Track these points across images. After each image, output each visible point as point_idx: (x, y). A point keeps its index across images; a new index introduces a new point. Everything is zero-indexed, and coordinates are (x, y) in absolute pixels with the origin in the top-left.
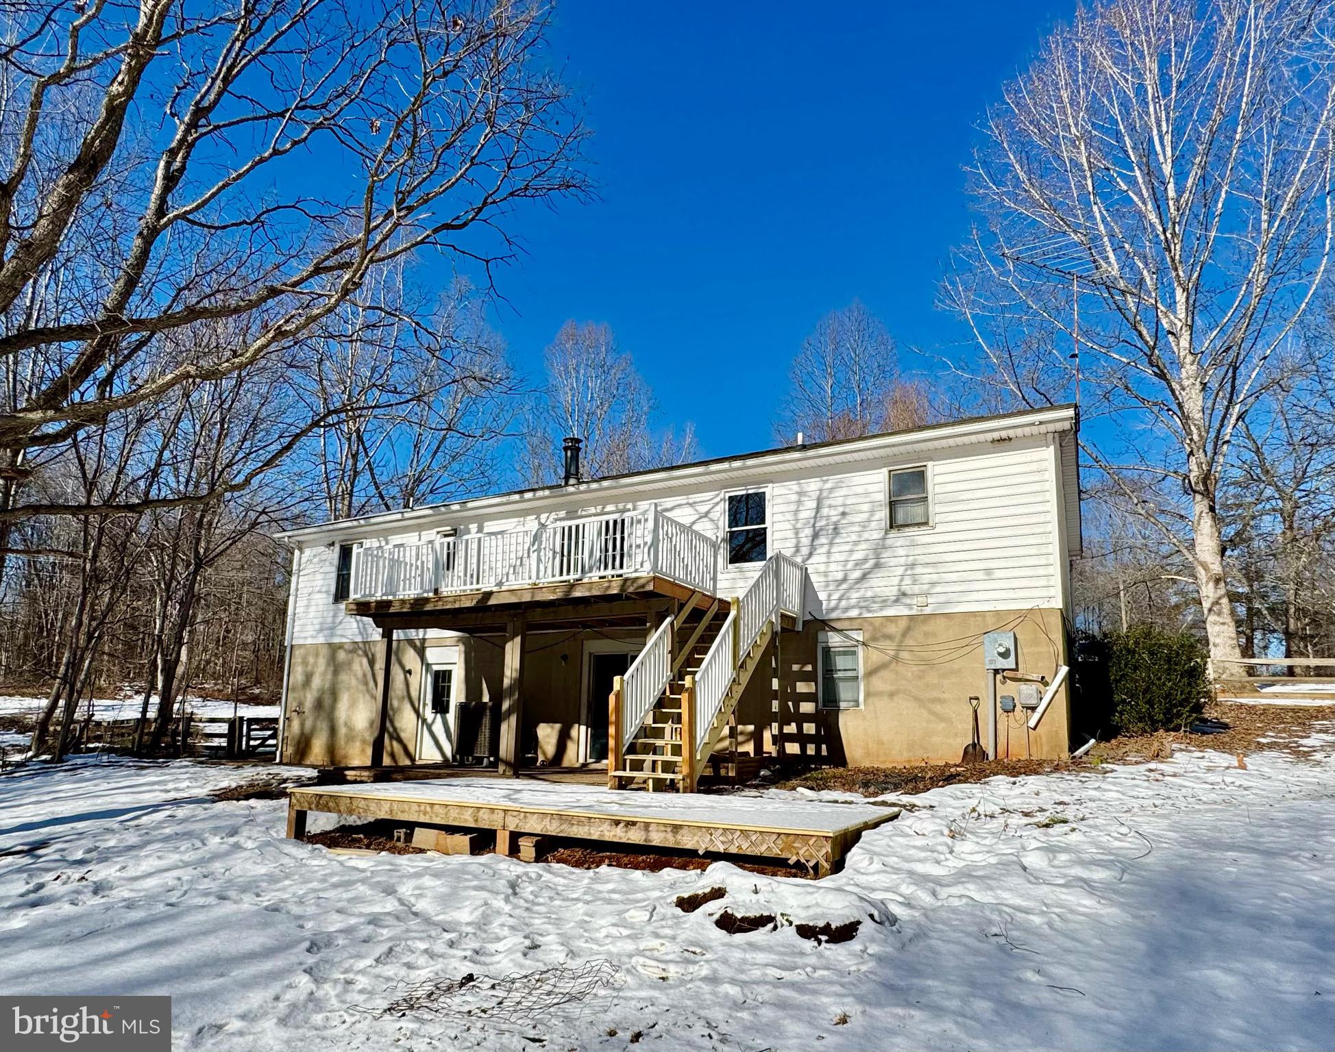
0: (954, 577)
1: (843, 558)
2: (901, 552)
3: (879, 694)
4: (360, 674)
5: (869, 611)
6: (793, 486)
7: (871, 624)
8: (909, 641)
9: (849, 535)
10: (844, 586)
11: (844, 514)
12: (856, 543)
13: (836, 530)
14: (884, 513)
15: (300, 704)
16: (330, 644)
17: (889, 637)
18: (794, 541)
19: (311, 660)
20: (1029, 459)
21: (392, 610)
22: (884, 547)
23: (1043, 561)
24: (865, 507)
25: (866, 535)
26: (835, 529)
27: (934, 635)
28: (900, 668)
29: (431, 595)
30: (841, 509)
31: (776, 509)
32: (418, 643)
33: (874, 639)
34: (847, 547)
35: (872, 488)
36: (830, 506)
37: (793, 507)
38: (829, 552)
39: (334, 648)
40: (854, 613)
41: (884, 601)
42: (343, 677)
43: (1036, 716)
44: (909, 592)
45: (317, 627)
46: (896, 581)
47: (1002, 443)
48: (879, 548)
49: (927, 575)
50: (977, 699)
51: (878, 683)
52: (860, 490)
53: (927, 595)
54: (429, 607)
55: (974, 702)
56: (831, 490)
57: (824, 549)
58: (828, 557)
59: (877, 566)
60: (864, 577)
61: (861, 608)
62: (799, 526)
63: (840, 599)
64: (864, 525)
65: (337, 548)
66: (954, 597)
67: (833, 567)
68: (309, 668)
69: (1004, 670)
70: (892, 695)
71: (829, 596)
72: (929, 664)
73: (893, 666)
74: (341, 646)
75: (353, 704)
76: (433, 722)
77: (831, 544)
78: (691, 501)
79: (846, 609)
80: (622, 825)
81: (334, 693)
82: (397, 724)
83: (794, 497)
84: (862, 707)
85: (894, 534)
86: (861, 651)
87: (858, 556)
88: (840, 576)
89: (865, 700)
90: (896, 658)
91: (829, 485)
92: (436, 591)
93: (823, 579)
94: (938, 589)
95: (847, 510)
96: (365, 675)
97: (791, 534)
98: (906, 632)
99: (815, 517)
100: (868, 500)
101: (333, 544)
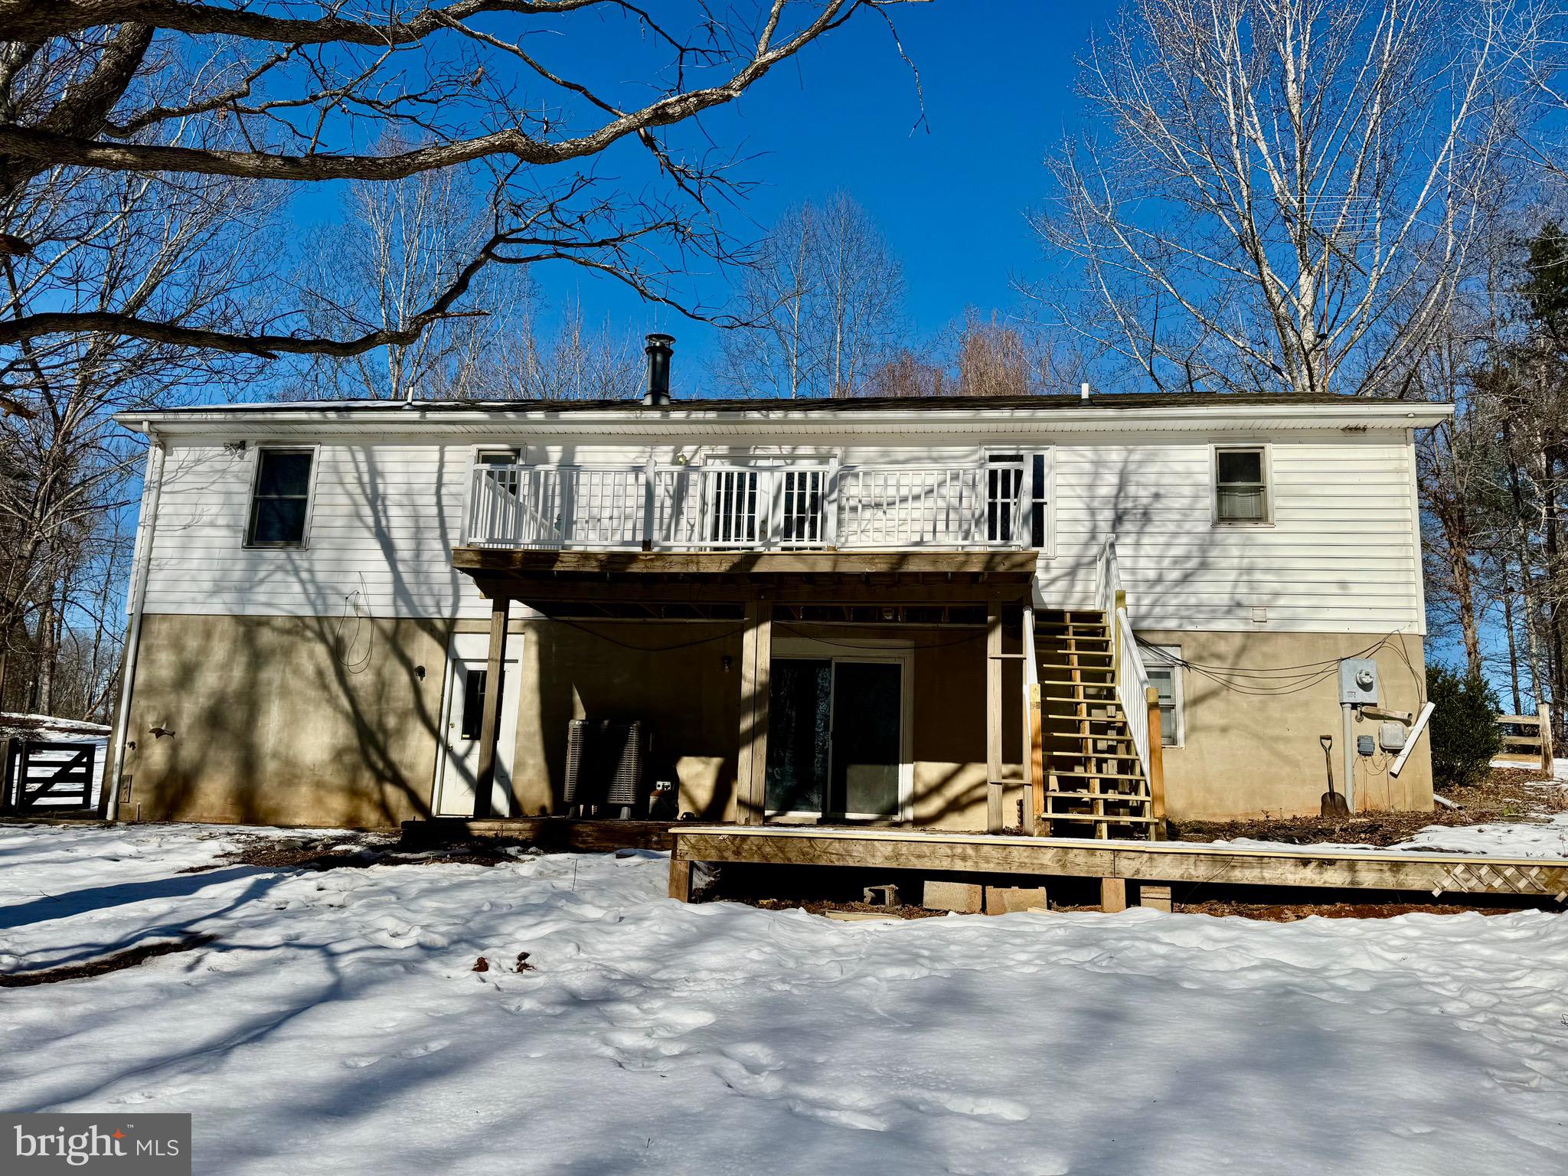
0: (1301, 588)
1: (1157, 553)
2: (1235, 552)
3: (1207, 728)
4: (309, 669)
5: (1193, 623)
6: (1087, 452)
7: (1195, 639)
8: (1245, 663)
9: (1163, 524)
10: (1158, 589)
11: (1157, 496)
12: (1175, 534)
13: (1146, 516)
14: (1209, 501)
15: (169, 718)
16: (239, 619)
17: (1219, 657)
18: (1088, 525)
19: (192, 643)
20: (1386, 456)
21: (558, 567)
22: (1213, 544)
23: (1402, 578)
24: (1187, 491)
25: (1187, 526)
26: (1145, 514)
27: (1275, 657)
28: (1234, 697)
29: (639, 549)
30: (1153, 490)
31: (1060, 480)
32: (440, 625)
33: (1200, 658)
34: (1161, 539)
35: (1196, 467)
36: (1138, 484)
37: (1086, 480)
38: (1137, 544)
39: (249, 627)
40: (1171, 624)
41: (1213, 611)
42: (272, 674)
43: (1400, 760)
44: (1246, 603)
45: (207, 586)
46: (1228, 587)
47: (1355, 433)
48: (1205, 546)
49: (1269, 582)
50: (1329, 738)
51: (1205, 714)
52: (1179, 468)
53: (1267, 607)
54: (636, 568)
55: (1327, 743)
56: (1141, 463)
57: (1129, 540)
58: (1136, 550)
59: (1204, 566)
60: (1186, 579)
61: (1182, 618)
62: (1096, 504)
63: (1153, 605)
64: (1186, 512)
65: (252, 455)
66: (1302, 613)
67: (1143, 563)
68: (189, 655)
69: (1364, 704)
70: (1224, 730)
71: (1138, 599)
72: (1270, 693)
73: (1224, 693)
74: (262, 622)
75: (293, 721)
76: (467, 754)
77: (1140, 533)
78: (935, 454)
79: (1163, 618)
80: (1314, 864)
81: (251, 700)
82: (394, 755)
83: (1088, 467)
84: (1181, 744)
85: (1224, 528)
86: (1178, 673)
87: (1176, 551)
88: (1152, 575)
89: (1186, 738)
90: (1227, 685)
91: (1136, 456)
92: (647, 544)
93: (1129, 578)
94: (1282, 602)
95: (1162, 491)
96: (320, 673)
97: (1083, 515)
98: (1242, 651)
99: (1117, 496)
100: (1188, 482)
101: (242, 445)
